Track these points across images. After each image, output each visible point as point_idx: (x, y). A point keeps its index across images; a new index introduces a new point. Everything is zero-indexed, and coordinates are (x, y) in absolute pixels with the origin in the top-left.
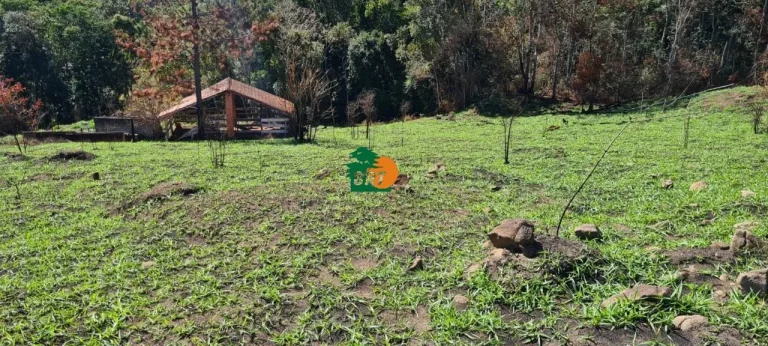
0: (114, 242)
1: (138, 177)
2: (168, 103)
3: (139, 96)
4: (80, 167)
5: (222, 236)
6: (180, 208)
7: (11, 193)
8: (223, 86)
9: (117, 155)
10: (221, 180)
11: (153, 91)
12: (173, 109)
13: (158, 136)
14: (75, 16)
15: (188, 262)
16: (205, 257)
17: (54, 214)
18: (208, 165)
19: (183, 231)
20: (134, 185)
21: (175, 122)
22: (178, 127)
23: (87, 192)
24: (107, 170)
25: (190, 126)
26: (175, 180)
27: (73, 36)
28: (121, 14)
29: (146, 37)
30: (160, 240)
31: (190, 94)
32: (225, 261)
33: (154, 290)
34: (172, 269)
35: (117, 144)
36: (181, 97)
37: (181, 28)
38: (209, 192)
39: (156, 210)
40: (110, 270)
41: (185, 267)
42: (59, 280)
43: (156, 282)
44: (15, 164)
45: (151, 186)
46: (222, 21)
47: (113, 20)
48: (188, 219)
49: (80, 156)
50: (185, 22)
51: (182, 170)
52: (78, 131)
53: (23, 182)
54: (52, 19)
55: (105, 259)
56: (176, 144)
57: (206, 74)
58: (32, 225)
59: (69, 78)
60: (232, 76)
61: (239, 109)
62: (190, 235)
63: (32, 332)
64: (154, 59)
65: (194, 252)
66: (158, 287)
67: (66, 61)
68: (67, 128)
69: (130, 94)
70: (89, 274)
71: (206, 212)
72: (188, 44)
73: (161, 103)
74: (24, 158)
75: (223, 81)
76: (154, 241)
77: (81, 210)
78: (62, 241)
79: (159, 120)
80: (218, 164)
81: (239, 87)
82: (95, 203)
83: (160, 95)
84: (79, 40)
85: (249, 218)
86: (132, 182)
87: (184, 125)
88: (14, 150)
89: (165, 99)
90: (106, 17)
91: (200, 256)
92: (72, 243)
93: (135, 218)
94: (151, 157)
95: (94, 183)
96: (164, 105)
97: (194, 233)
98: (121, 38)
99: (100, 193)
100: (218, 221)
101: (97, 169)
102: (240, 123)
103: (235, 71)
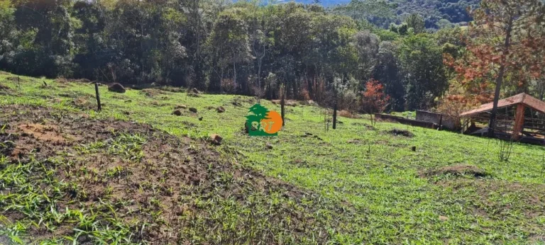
0: (421, 195)
1: (440, 155)
2: (470, 107)
3: (450, 99)
4: (404, 140)
5: (503, 215)
6: (470, 185)
7: (366, 148)
8: (518, 99)
9: (428, 137)
10: (504, 172)
11: (462, 96)
12: (473, 111)
13: (456, 129)
14: (420, 44)
15: (473, 226)
16: (487, 227)
17: (386, 167)
18: (496, 158)
19: (471, 202)
20: (437, 160)
21: (471, 121)
22: (473, 125)
23: (407, 158)
24: (420, 146)
25: (484, 126)
26: (467, 163)
27: (415, 57)
28: (450, 43)
29: (465, 59)
30: (453, 204)
31: (487, 102)
32: (504, 236)
33: (447, 238)
34: (461, 228)
35: (428, 130)
36: (480, 104)
37: (493, 54)
38: (496, 179)
39: (452, 182)
40: (418, 213)
41: (470, 229)
42: (387, 209)
43: (448, 233)
44: (368, 131)
45: (449, 164)
46: (529, 49)
47: (443, 47)
48: (476, 194)
49: (405, 134)
50: (497, 49)
51: (473, 157)
52: (405, 117)
53: (373, 143)
54: (405, 46)
55: (414, 205)
56: (470, 137)
57: (504, 88)
58: (373, 170)
59: (407, 83)
60: (527, 92)
61: (527, 119)
62: (476, 207)
63: (372, 236)
64: (467, 75)
65: (478, 220)
66: (449, 237)
67: (408, 72)
68: (399, 115)
69: (442, 97)
70: (404, 211)
71: (491, 193)
72: (496, 65)
73: (465, 106)
74: (374, 129)
75: (518, 95)
76: (448, 203)
77: (402, 168)
78: (390, 185)
79: (460, 118)
80: (503, 159)
81: (531, 101)
82: (412, 166)
83: (465, 100)
84: (418, 59)
85: (529, 208)
86: (436, 158)
87: (477, 124)
88: (369, 123)
89: (468, 104)
90: (439, 45)
91: (483, 225)
92: (396, 188)
93: (436, 183)
94: (451, 143)
95: (411, 153)
96: (467, 108)
97: (479, 206)
98: (447, 60)
99: (415, 160)
100: (500, 204)
101: (414, 144)
102: (526, 130)
103: (530, 88)
